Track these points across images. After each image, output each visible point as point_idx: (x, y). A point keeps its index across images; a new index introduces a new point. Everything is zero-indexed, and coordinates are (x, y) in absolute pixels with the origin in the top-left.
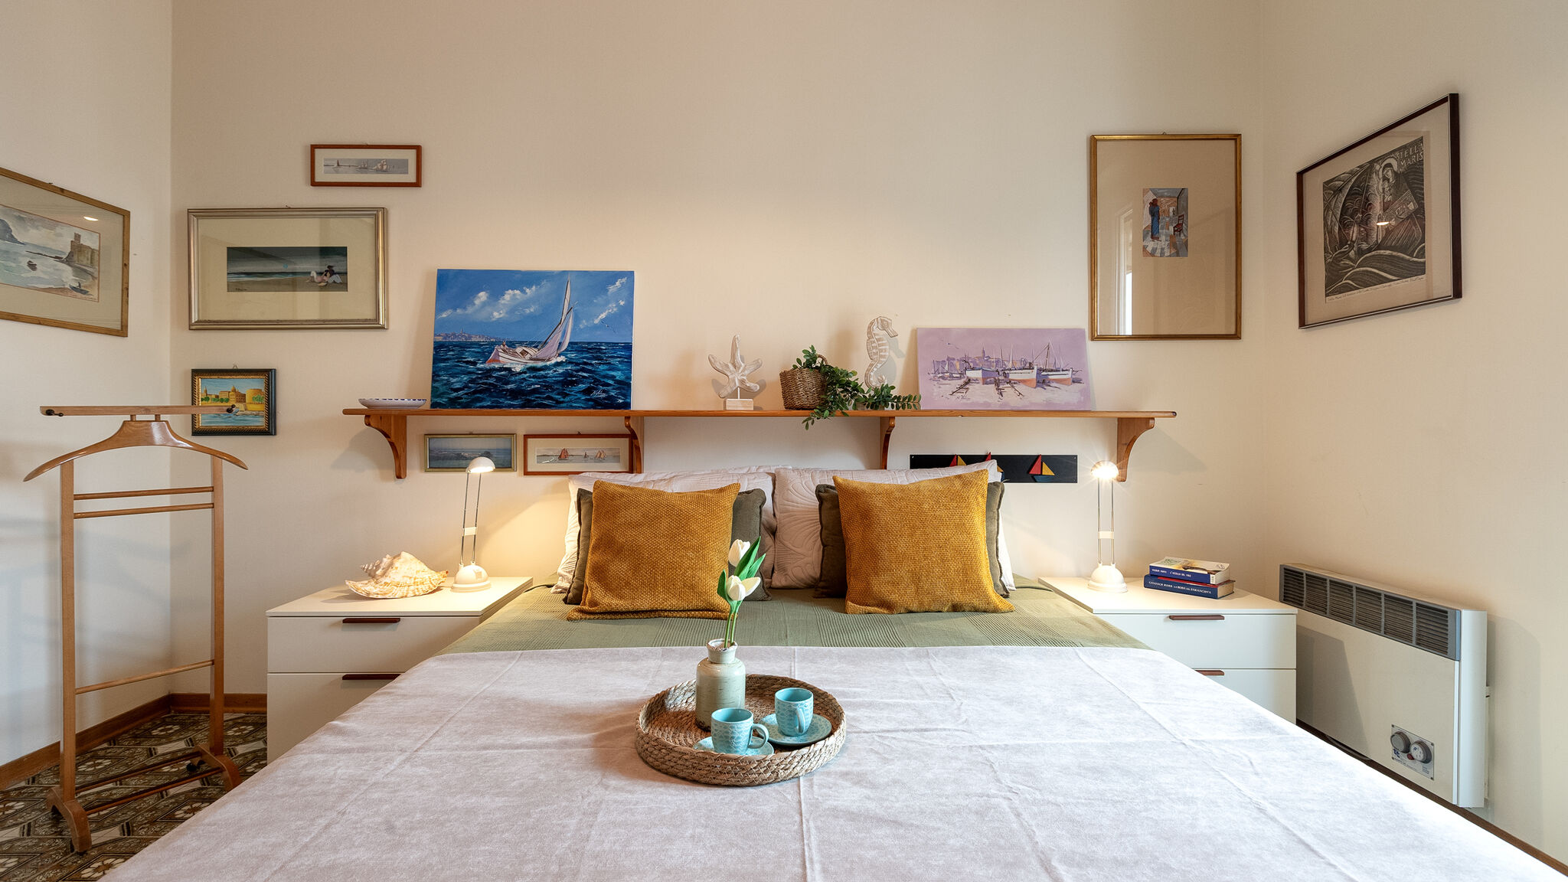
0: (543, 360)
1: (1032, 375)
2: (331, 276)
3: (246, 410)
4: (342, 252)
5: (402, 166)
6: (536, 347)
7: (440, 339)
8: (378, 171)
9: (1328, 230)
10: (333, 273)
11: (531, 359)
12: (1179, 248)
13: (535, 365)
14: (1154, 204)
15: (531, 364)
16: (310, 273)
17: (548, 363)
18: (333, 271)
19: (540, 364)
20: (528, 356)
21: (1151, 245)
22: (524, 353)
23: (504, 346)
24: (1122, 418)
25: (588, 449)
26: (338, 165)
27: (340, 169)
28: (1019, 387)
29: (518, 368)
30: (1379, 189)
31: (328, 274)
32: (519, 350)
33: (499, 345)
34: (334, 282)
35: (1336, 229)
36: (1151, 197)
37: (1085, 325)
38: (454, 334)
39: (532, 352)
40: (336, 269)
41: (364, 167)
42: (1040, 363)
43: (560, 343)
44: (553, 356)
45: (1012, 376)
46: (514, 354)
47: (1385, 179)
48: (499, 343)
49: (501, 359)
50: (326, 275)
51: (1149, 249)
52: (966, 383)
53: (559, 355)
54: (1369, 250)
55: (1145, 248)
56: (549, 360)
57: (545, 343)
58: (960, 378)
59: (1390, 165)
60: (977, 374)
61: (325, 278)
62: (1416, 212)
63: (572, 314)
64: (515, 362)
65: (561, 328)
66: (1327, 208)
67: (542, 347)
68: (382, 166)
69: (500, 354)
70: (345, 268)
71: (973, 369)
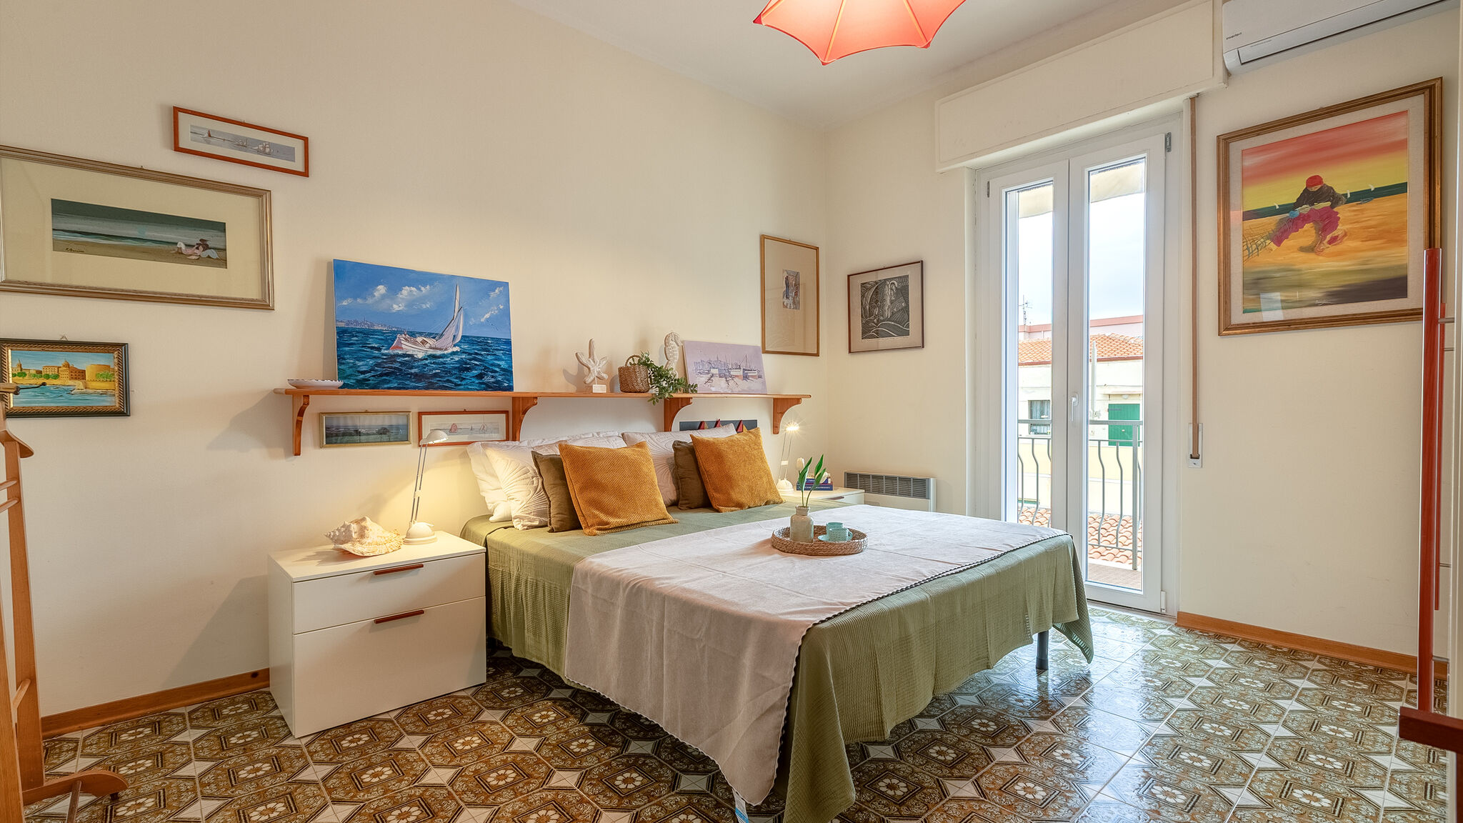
0: (440, 349)
1: (740, 373)
2: (203, 251)
3: (86, 388)
4: (220, 227)
5: (288, 153)
6: (434, 338)
7: (342, 325)
8: (259, 152)
9: (863, 307)
10: (206, 247)
11: (431, 348)
12: (796, 304)
13: (434, 353)
14: (787, 278)
15: (431, 352)
16: (176, 244)
17: (446, 352)
18: (207, 245)
19: (438, 353)
20: (428, 345)
21: (786, 301)
22: (424, 342)
23: (405, 335)
24: (777, 399)
25: (474, 423)
26: (210, 136)
27: (212, 140)
28: (736, 379)
29: (420, 355)
30: (889, 294)
31: (201, 248)
32: (419, 339)
33: (401, 334)
34: (209, 257)
35: (868, 307)
36: (786, 275)
37: (760, 344)
38: (356, 322)
39: (431, 342)
40: (210, 244)
41: (243, 144)
42: (743, 366)
43: (454, 336)
44: (448, 346)
45: (732, 373)
46: (415, 343)
47: (891, 289)
48: (401, 332)
49: (403, 346)
50: (197, 248)
51: (785, 304)
52: (712, 377)
53: (455, 346)
54: (884, 321)
55: (783, 303)
56: (446, 349)
57: (442, 335)
58: (708, 373)
59: (894, 283)
60: (715, 371)
61: (196, 251)
62: (905, 307)
63: (462, 312)
64: (417, 350)
65: (454, 324)
66: (863, 296)
67: (440, 338)
68: (265, 148)
69: (402, 342)
70: (223, 244)
71: (714, 368)
